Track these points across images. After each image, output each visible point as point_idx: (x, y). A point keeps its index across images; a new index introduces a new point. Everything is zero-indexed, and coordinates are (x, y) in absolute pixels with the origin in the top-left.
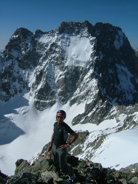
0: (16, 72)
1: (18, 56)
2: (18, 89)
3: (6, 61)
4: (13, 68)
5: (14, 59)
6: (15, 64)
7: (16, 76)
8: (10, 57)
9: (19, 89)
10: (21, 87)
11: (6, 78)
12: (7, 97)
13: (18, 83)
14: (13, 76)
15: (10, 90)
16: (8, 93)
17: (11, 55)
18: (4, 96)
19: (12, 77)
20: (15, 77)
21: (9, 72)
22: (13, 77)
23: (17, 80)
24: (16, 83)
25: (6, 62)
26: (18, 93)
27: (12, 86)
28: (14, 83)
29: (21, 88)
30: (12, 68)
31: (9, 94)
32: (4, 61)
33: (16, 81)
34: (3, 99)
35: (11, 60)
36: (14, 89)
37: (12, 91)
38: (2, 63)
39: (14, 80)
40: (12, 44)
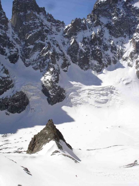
0: (107, 40)
1: (107, 23)
2: (112, 59)
3: (95, 27)
4: (103, 36)
5: (103, 26)
6: (104, 31)
7: (107, 44)
8: (98, 23)
9: (113, 59)
10: (115, 57)
11: (96, 44)
12: (99, 67)
13: (111, 52)
14: (104, 44)
15: (102, 59)
17: (99, 21)
18: (96, 66)
19: (102, 46)
20: (106, 45)
21: (99, 39)
22: (104, 46)
23: (110, 49)
24: (109, 52)
25: (94, 28)
26: (112, 63)
27: (103, 55)
28: (106, 52)
29: (116, 58)
30: (102, 35)
31: (101, 63)
32: (92, 27)
33: (108, 50)
34: (95, 69)
35: (99, 26)
36: (106, 58)
37: (104, 61)
38: (89, 28)
39: (106, 48)
40: (99, 8)
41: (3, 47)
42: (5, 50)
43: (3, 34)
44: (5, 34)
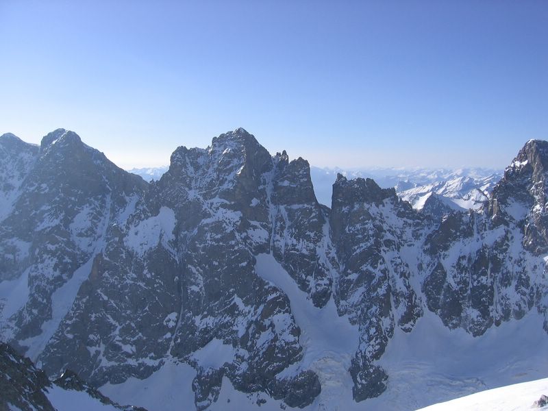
0: (513, 261)
1: (523, 218)
2: (514, 307)
3: (491, 228)
4: (507, 249)
5: (512, 225)
6: (512, 238)
7: (511, 271)
8: (502, 220)
9: (517, 308)
10: (522, 301)
11: (484, 274)
12: (480, 324)
13: (516, 289)
14: (505, 271)
15: (491, 308)
16: (485, 313)
17: (505, 214)
18: (473, 322)
19: (500, 274)
20: (508, 272)
21: (494, 259)
22: (503, 274)
23: (514, 283)
24: (510, 291)
25: (488, 232)
26: (512, 319)
27: (496, 298)
28: (504, 291)
29: (523, 305)
30: (504, 247)
31: (486, 317)
32: (485, 230)
33: (510, 285)
34: (470, 328)
35: (502, 227)
36: (502, 304)
37: (495, 311)
38: (478, 233)
39: (506, 281)
40: (510, 183)
41: (306, 277)
42: (309, 282)
43: (310, 250)
44: (314, 250)
